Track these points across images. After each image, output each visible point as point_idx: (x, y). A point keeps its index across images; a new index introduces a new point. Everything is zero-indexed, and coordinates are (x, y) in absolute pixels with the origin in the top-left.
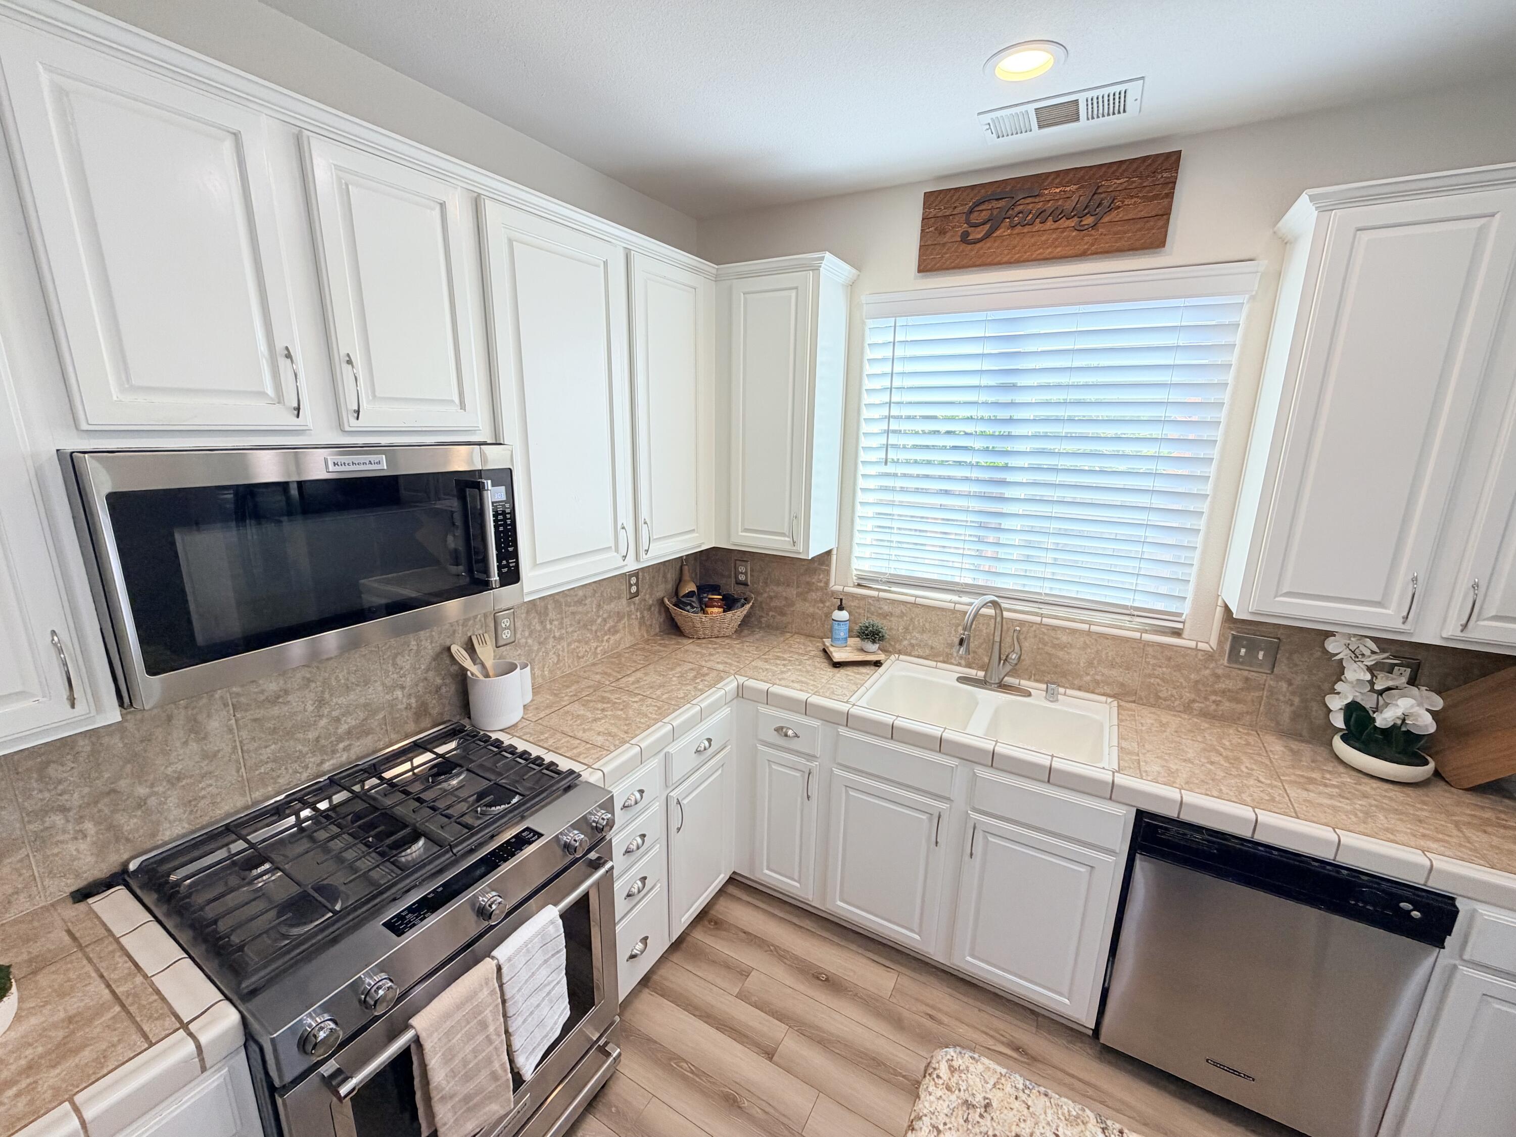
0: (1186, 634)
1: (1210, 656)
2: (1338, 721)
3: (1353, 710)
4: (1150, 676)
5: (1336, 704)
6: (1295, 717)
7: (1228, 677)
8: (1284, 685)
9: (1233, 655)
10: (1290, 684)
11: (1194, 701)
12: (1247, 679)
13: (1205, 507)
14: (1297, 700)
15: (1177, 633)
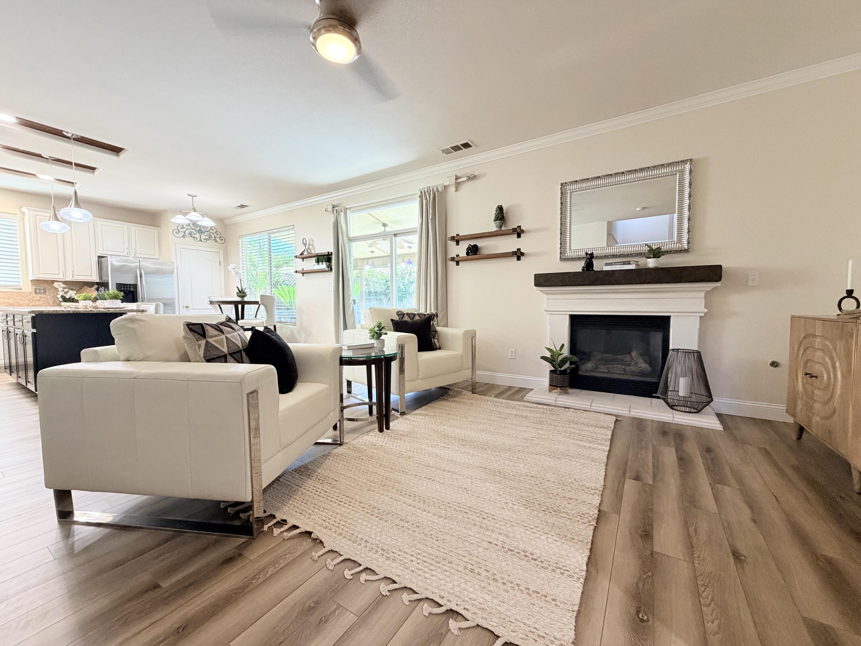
0: (23, 289)
1: (30, 293)
2: (61, 299)
3: (62, 296)
4: (16, 299)
5: (59, 296)
6: (53, 303)
7: (36, 297)
8: (49, 297)
9: (36, 293)
10: (50, 296)
11: (29, 303)
12: (41, 297)
13: (20, 262)
14: (52, 299)
15: (21, 289)
